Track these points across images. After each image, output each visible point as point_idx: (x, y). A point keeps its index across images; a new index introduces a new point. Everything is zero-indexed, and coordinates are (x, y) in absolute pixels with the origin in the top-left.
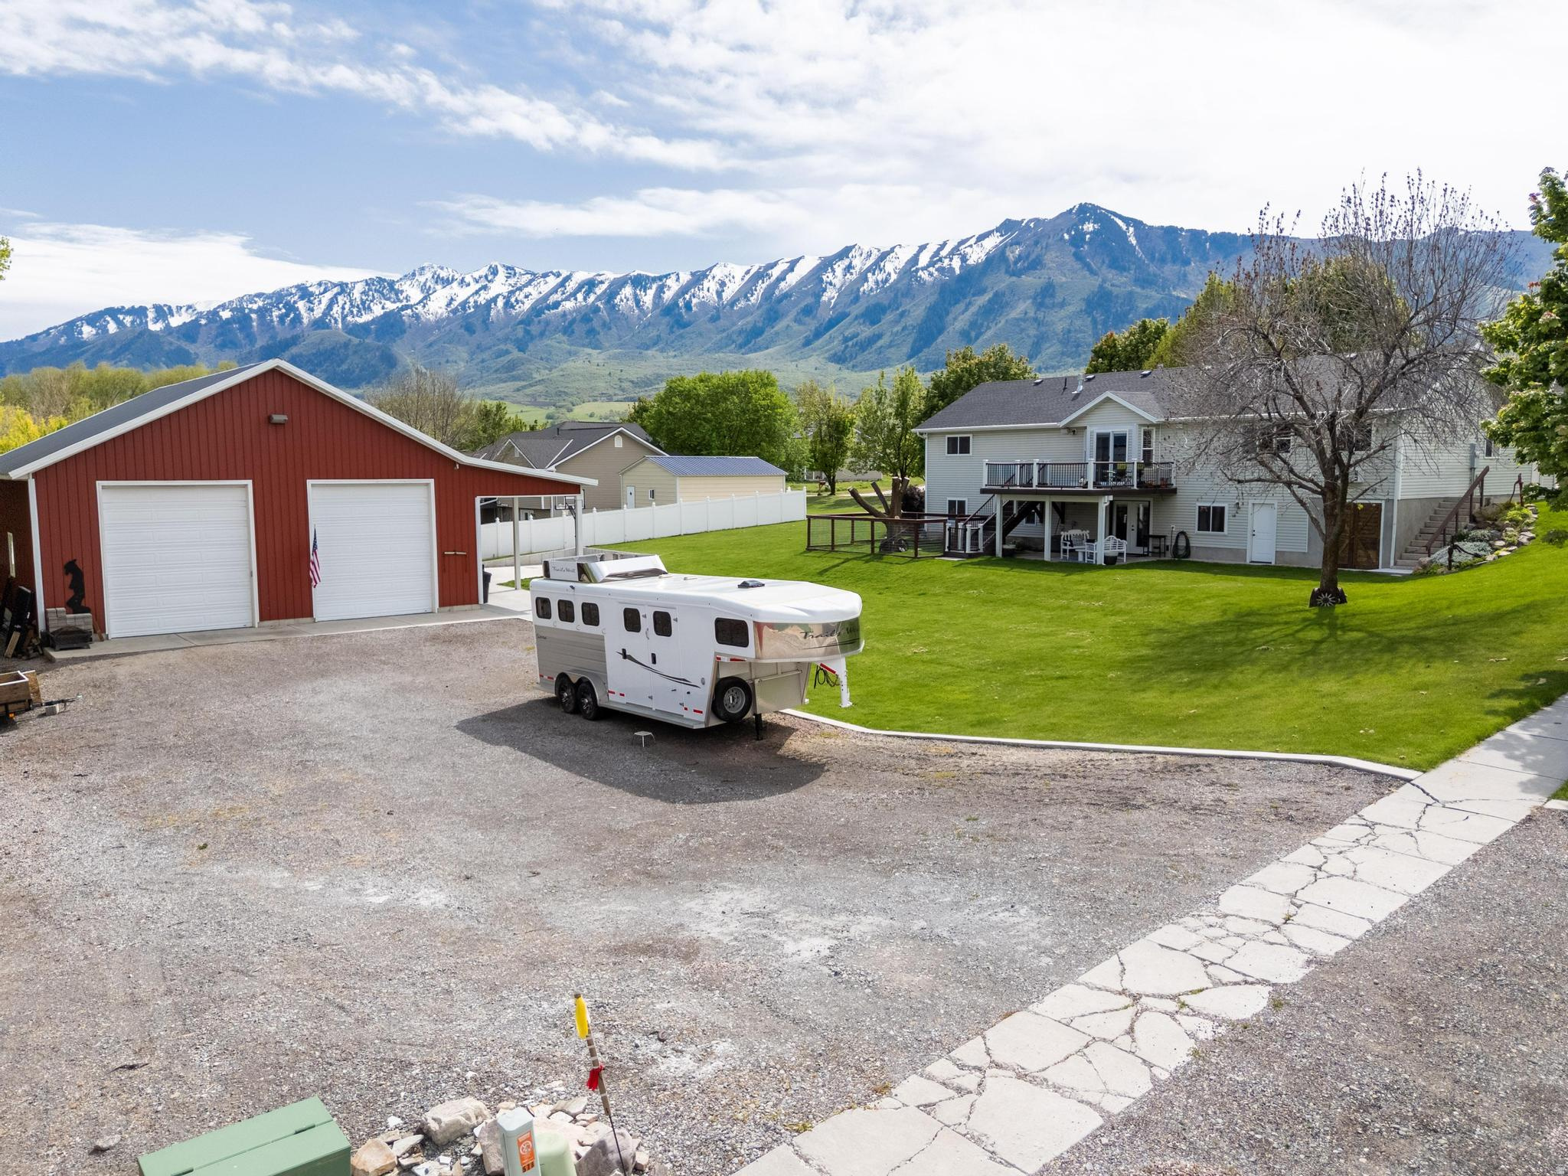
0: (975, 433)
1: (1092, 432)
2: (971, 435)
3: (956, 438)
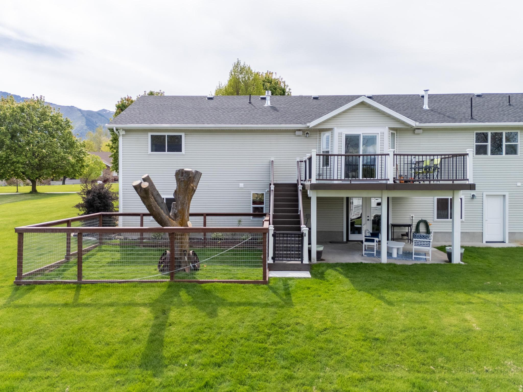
0: (188, 131)
1: (340, 134)
2: (182, 134)
3: (165, 136)
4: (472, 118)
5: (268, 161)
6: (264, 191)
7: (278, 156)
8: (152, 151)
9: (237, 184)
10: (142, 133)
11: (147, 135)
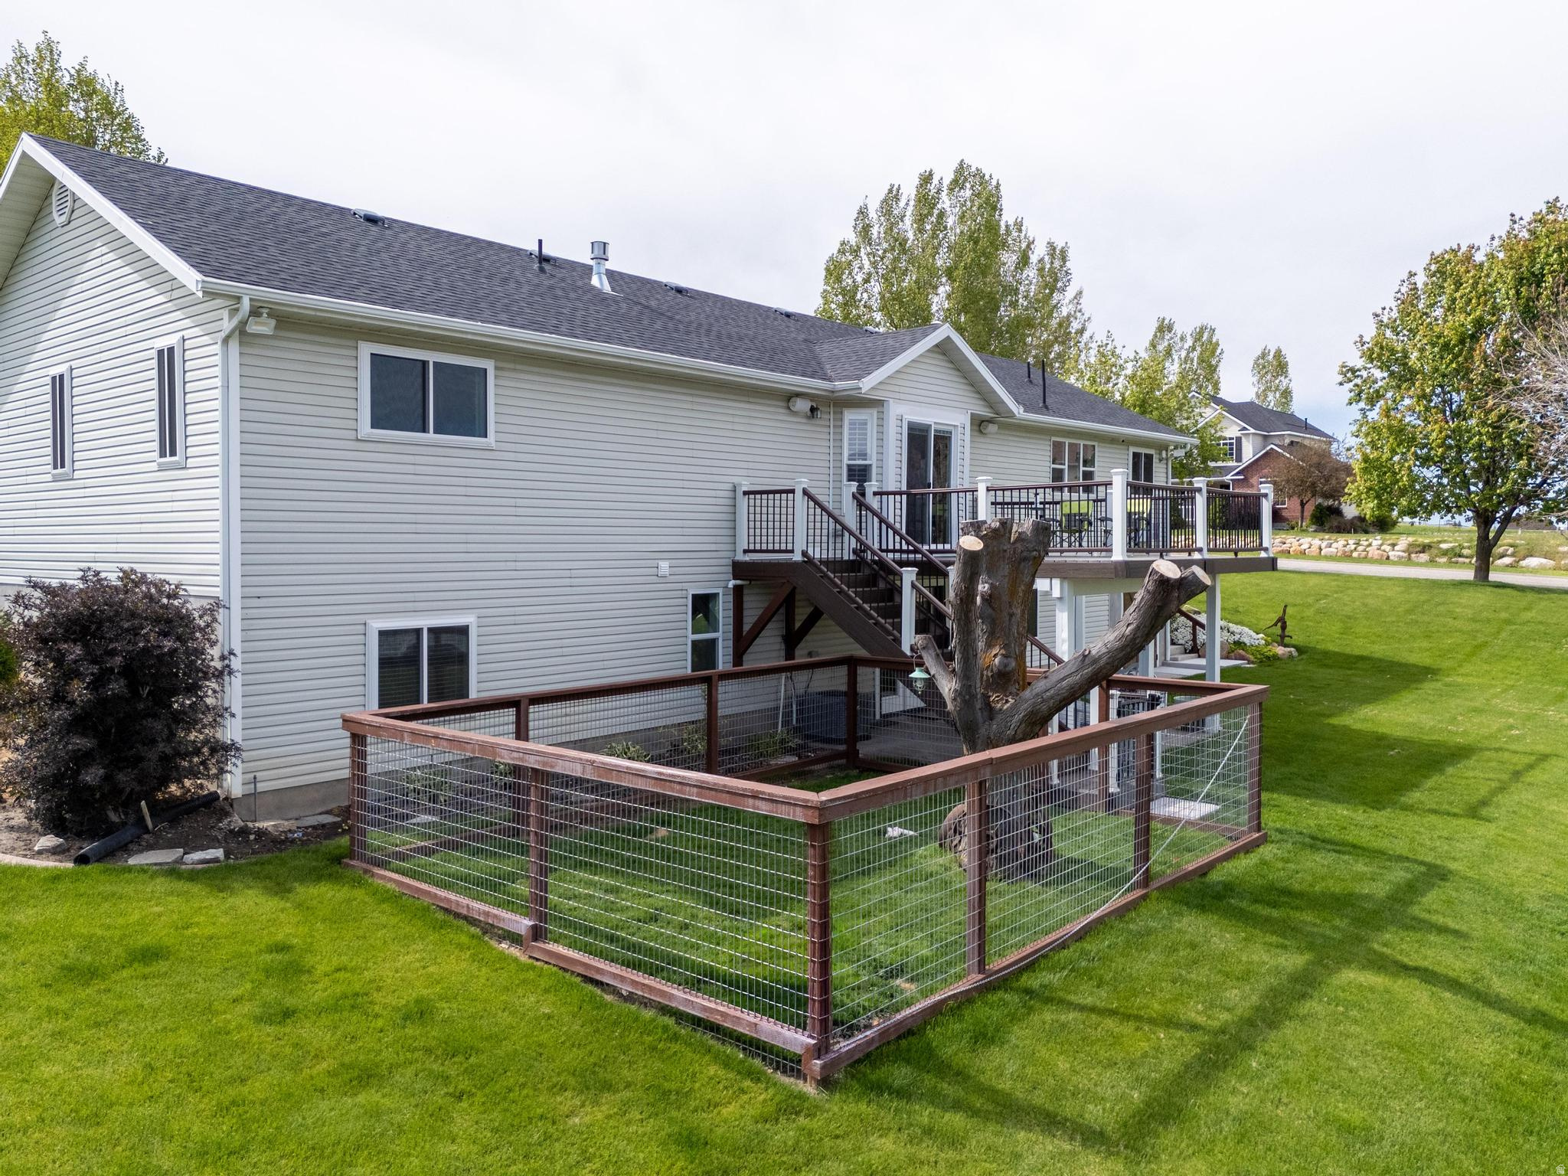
0: (509, 357)
1: (898, 420)
2: (488, 365)
3: (425, 364)
4: (1046, 407)
5: (729, 487)
6: (721, 586)
7: (751, 473)
8: (373, 427)
9: (653, 563)
10: (333, 341)
11: (352, 353)
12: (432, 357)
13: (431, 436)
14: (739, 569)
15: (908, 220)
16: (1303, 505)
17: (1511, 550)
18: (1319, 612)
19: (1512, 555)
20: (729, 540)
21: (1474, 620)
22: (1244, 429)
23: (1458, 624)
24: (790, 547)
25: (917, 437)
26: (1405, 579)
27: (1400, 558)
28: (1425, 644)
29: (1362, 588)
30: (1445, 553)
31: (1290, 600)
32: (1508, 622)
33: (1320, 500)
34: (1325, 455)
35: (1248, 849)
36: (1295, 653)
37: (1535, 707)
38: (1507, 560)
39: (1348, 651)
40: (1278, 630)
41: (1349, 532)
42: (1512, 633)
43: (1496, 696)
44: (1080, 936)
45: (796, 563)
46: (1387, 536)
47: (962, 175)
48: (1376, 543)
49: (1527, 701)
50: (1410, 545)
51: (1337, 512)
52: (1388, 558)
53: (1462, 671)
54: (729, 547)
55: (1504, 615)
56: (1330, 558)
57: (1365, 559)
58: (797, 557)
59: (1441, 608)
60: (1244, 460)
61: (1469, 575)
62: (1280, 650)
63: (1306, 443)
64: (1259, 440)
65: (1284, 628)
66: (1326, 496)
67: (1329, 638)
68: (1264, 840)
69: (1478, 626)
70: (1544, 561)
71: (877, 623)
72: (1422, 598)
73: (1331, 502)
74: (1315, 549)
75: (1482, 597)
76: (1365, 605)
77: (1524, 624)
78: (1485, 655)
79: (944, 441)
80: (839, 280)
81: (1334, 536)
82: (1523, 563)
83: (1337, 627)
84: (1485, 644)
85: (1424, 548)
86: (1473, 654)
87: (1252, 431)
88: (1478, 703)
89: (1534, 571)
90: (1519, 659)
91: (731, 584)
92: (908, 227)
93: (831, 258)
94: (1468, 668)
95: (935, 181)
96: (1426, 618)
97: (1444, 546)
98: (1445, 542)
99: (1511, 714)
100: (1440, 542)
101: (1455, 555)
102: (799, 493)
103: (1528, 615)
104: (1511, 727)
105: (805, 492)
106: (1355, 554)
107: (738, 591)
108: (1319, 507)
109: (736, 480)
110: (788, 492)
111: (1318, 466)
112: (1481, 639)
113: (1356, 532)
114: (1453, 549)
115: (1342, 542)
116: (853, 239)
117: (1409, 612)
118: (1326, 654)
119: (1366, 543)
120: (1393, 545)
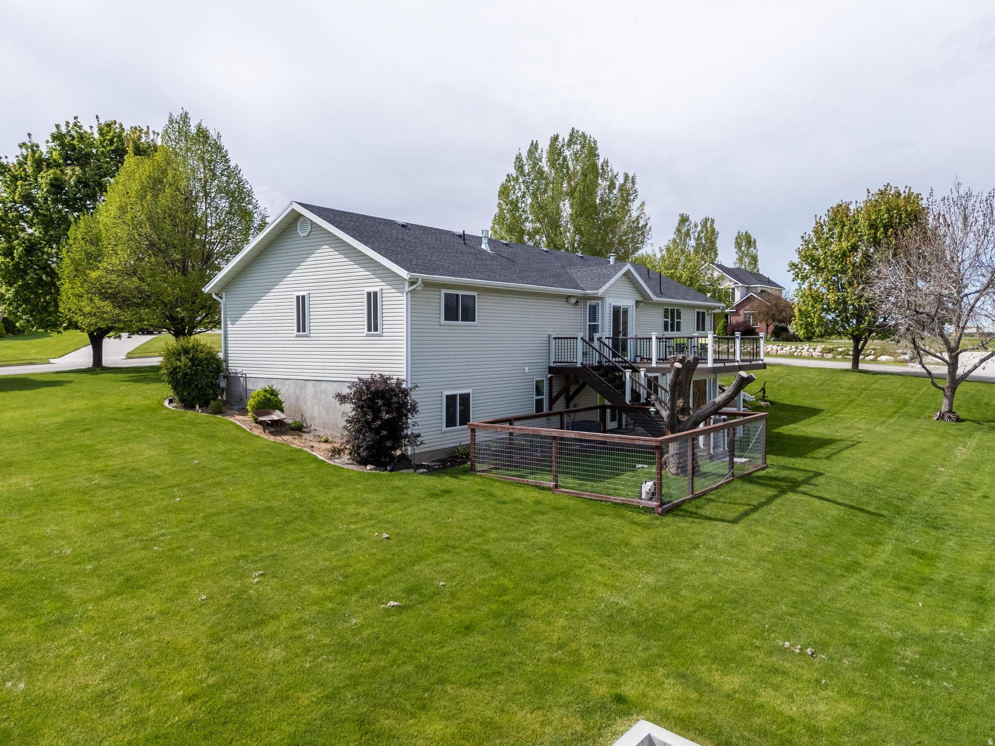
0: (483, 290)
1: (610, 305)
2: (475, 294)
3: (457, 296)
4: (661, 293)
5: (547, 336)
6: (544, 377)
7: (555, 330)
8: (446, 319)
9: (523, 368)
10: (434, 289)
11: (439, 293)
12: (461, 293)
13: (460, 322)
14: (551, 370)
15: (544, 160)
16: (767, 326)
17: (873, 351)
18: (780, 385)
19: (873, 355)
20: (547, 357)
21: (850, 389)
22: (736, 283)
23: (842, 390)
24: (575, 361)
25: (616, 311)
26: (820, 369)
27: (818, 355)
28: (827, 400)
29: (799, 373)
30: (840, 353)
31: (766, 379)
32: (865, 389)
33: (777, 324)
34: (779, 298)
35: (763, 469)
36: (769, 405)
37: (871, 426)
38: (871, 357)
39: (793, 404)
40: (761, 394)
41: (792, 341)
42: (867, 394)
43: (856, 422)
44: (717, 488)
45: (578, 367)
46: (812, 344)
47: (574, 136)
48: (806, 348)
49: (869, 424)
50: (823, 349)
51: (786, 330)
52: (812, 356)
53: (843, 412)
54: (548, 361)
55: (863, 386)
56: (782, 356)
57: (800, 357)
58: (579, 365)
59: (835, 383)
60: (736, 301)
61: (848, 365)
62: (763, 403)
63: (769, 291)
64: (744, 289)
65: (764, 393)
66: (780, 321)
67: (784, 398)
68: (767, 467)
69: (851, 391)
70: (888, 357)
71: (615, 392)
72: (827, 378)
73: (783, 325)
74: (774, 351)
75: (854, 377)
76: (801, 381)
77: (872, 390)
78: (854, 405)
79: (626, 312)
80: (508, 196)
81: (785, 343)
82: (879, 359)
83: (788, 392)
84: (853, 400)
85: (830, 351)
86: (848, 404)
87: (741, 284)
88: (847, 425)
89: (884, 363)
90: (868, 406)
91: (549, 376)
92: (545, 165)
93: (502, 185)
94: (846, 410)
95: (560, 139)
96: (828, 388)
97: (839, 350)
98: (840, 347)
99: (861, 429)
100: (837, 347)
101: (846, 355)
102: (579, 339)
103: (875, 386)
104: (859, 434)
105: (582, 338)
106: (795, 354)
107: (551, 379)
108: (776, 327)
109: (550, 333)
110: (574, 338)
111: (775, 305)
112: (852, 397)
113: (796, 341)
114: (844, 351)
115: (789, 347)
116: (514, 173)
117: (821, 384)
118: (784, 405)
119: (801, 348)
120: (815, 349)
